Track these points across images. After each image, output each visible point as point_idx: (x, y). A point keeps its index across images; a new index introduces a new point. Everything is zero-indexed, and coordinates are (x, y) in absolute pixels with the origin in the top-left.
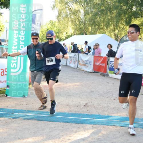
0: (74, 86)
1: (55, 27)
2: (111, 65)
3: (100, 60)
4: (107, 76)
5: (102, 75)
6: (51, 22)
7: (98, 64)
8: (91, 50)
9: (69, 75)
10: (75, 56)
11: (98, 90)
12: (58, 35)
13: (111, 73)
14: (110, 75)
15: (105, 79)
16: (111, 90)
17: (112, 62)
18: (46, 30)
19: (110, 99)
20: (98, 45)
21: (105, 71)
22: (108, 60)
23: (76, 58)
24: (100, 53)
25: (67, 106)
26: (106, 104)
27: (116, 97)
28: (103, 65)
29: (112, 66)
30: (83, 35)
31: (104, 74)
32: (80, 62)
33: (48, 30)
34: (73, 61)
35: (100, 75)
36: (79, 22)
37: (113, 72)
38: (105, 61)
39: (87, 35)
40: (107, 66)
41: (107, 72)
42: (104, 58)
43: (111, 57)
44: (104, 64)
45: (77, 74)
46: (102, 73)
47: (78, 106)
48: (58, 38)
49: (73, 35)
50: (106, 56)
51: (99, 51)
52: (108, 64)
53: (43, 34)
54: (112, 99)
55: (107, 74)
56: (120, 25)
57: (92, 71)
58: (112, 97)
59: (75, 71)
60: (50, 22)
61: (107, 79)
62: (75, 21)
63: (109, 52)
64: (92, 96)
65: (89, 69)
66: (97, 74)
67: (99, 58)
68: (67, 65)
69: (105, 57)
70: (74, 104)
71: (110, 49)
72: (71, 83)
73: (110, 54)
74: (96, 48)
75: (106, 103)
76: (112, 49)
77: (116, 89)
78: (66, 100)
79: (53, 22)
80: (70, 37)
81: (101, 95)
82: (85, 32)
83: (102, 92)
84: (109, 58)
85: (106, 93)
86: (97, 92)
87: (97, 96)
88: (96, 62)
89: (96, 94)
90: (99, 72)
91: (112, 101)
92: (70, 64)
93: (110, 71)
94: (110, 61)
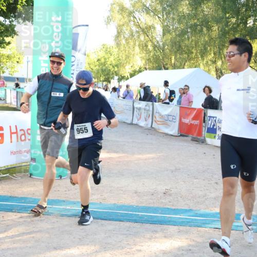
0: (146, 160)
1: (111, 55)
2: (210, 122)
3: (189, 115)
4: (203, 142)
5: (195, 140)
6: (104, 48)
7: (186, 121)
8: (175, 96)
9: (137, 141)
10: (147, 108)
11: (187, 167)
12: (116, 69)
14: (208, 140)
15: (200, 148)
16: (211, 168)
17: (211, 117)
18: (96, 61)
19: (210, 183)
20: (187, 88)
22: (205, 114)
23: (149, 110)
24: (190, 102)
25: (135, 195)
26: (201, 191)
27: (219, 179)
28: (197, 122)
29: (213, 124)
30: (160, 69)
31: (198, 139)
33: (98, 60)
34: (143, 116)
35: (191, 140)
36: (154, 46)
37: (213, 135)
39: (167, 69)
41: (203, 135)
42: (197, 112)
43: (210, 108)
45: (151, 139)
46: (194, 136)
47: (153, 194)
48: (116, 76)
49: (143, 71)
51: (189, 99)
52: (204, 122)
53: (92, 69)
54: (213, 182)
55: (202, 138)
57: (176, 134)
58: (212, 179)
59: (148, 133)
60: (102, 47)
61: (203, 147)
64: (177, 177)
65: (171, 130)
66: (185, 138)
67: (190, 111)
68: (133, 123)
69: (200, 109)
70: (146, 190)
71: (209, 94)
72: (140, 154)
73: (208, 104)
74: (184, 93)
75: (202, 189)
78: (134, 184)
79: (109, 47)
80: (138, 73)
81: (193, 175)
82: (164, 65)
83: (194, 171)
84: (207, 111)
85: (201, 172)
86: (185, 169)
87: (185, 177)
88: (184, 118)
89: (185, 174)
90: (190, 135)
91: (213, 186)
92: (139, 121)
93: (208, 134)
94: (209, 117)
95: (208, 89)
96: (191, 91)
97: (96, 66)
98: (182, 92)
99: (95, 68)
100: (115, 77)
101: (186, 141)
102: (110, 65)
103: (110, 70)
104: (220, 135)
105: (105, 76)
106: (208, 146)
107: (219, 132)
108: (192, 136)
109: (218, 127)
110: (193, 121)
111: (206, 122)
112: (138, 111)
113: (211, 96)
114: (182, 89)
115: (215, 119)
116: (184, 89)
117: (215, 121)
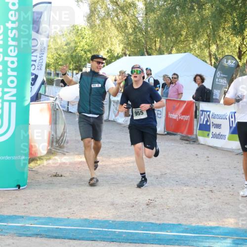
0: (124, 163)
1: (83, 38)
2: (202, 117)
3: (178, 108)
4: (195, 141)
5: (185, 138)
6: (74, 29)
7: (174, 116)
11: (175, 172)
12: (89, 55)
13: (204, 136)
14: (201, 139)
15: (191, 149)
16: (204, 172)
17: (204, 111)
19: (203, 190)
20: (175, 76)
21: (191, 131)
22: (196, 107)
24: (179, 94)
25: (111, 207)
26: (192, 200)
27: (215, 186)
28: (186, 118)
29: (206, 119)
30: (143, 55)
31: (189, 138)
35: (181, 139)
36: (135, 28)
37: (206, 133)
38: (191, 110)
39: (149, 54)
40: (195, 120)
41: (195, 133)
42: (187, 105)
43: (203, 101)
44: (189, 116)
46: (183, 135)
47: (133, 206)
49: (122, 56)
50: (191, 99)
52: (196, 117)
53: (60, 55)
54: (207, 190)
55: (194, 136)
58: (206, 186)
60: (72, 29)
61: (194, 148)
62: (126, 27)
63: (197, 90)
64: (162, 185)
66: (173, 137)
67: (178, 104)
68: (110, 119)
69: (191, 101)
70: (125, 202)
71: (201, 84)
72: (118, 156)
75: (194, 198)
76: (203, 84)
77: (214, 169)
78: (110, 193)
79: (80, 28)
80: (115, 60)
81: (183, 182)
82: (146, 49)
83: (184, 176)
84: (199, 104)
85: (192, 177)
86: (173, 175)
87: (173, 184)
88: (171, 113)
89: (172, 180)
90: (178, 133)
91: (207, 195)
92: (117, 118)
93: (200, 131)
94: (201, 111)
95: (199, 78)
96: (181, 81)
97: (64, 52)
98: (170, 81)
99: (64, 54)
100: (88, 64)
101: (175, 140)
102: (82, 50)
103: (81, 57)
104: (214, 133)
105: (75, 63)
106: (200, 146)
107: (213, 130)
108: (181, 134)
109: (212, 122)
110: (183, 116)
111: (198, 117)
112: (115, 104)
113: (203, 86)
114: (169, 78)
115: (208, 113)
116: (172, 78)
117: (209, 116)
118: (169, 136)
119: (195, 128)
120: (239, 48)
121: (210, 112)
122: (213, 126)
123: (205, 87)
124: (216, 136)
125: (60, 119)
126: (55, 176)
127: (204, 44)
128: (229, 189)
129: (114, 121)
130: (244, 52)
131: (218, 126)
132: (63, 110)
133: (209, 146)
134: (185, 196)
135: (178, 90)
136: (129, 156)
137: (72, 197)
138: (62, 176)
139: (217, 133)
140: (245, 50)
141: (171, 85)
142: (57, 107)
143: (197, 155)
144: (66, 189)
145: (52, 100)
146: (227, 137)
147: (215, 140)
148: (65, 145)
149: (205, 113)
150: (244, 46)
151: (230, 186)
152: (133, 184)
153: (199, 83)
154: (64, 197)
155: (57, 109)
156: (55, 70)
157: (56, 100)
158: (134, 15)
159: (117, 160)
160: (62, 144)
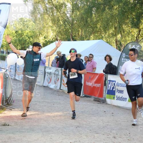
0: (54, 117)
1: (28, 28)
2: (110, 85)
3: (92, 79)
4: (104, 102)
5: (97, 100)
6: (21, 21)
7: (90, 84)
9: (47, 101)
10: (57, 73)
11: (90, 123)
12: (31, 40)
13: (110, 98)
14: (108, 101)
16: (110, 124)
17: (111, 81)
18: (14, 32)
19: (109, 137)
20: (91, 56)
21: (101, 95)
22: (106, 78)
23: (58, 75)
24: (94, 68)
27: (117, 134)
28: (98, 85)
29: (112, 87)
30: (69, 40)
31: (100, 99)
32: (63, 81)
33: (16, 32)
34: (53, 79)
35: (94, 100)
36: (64, 21)
37: (113, 96)
38: (102, 80)
40: (104, 87)
41: (104, 96)
42: (99, 76)
43: (111, 74)
44: (100, 84)
45: (60, 99)
46: (96, 97)
49: (55, 41)
50: (102, 72)
54: (111, 136)
55: (103, 99)
56: (124, 27)
58: (111, 134)
59: (57, 94)
61: (103, 107)
63: (107, 66)
64: (80, 132)
66: (89, 99)
67: (93, 76)
68: (44, 85)
69: (102, 74)
71: (109, 62)
72: (49, 112)
73: (109, 70)
74: (89, 60)
76: (112, 62)
77: (117, 122)
78: (43, 138)
79: (25, 20)
80: (50, 44)
81: (94, 130)
82: (72, 36)
83: (95, 127)
84: (107, 76)
85: (101, 127)
86: (88, 125)
87: (88, 132)
88: (88, 82)
89: (87, 129)
90: (93, 96)
91: (111, 140)
92: (49, 84)
93: (108, 95)
94: (109, 81)
95: (108, 58)
96: (95, 59)
97: (14, 37)
98: (87, 59)
100: (30, 46)
101: (90, 101)
102: (27, 36)
103: (26, 41)
104: (118, 96)
105: (21, 45)
106: (108, 105)
107: (117, 94)
108: (94, 97)
109: (117, 89)
110: (96, 84)
111: (106, 85)
112: (49, 75)
113: (111, 63)
114: (87, 57)
115: (114, 82)
116: (89, 57)
117: (114, 84)
118: (86, 98)
119: (104, 92)
120: (136, 37)
121: (115, 81)
122: (117, 91)
123: (112, 64)
124: (119, 99)
125: (9, 85)
126: (4, 125)
127: (112, 34)
128: (127, 136)
129: (47, 87)
130: (140, 40)
131: (121, 92)
132: (11, 78)
133: (114, 106)
134: (96, 141)
135: (93, 65)
136: (57, 112)
137: (15, 140)
138: (9, 125)
139: (120, 97)
140: (141, 39)
141: (88, 62)
142: (7, 76)
143: (105, 112)
144: (11, 135)
145: (4, 71)
146: (127, 100)
147: (119, 101)
148: (12, 103)
149: (112, 82)
150: (140, 36)
151: (128, 134)
152: (60, 132)
153: (108, 61)
154: (10, 140)
155: (7, 78)
156: (7, 49)
157: (6, 71)
158: (64, 12)
159: (49, 114)
160: (10, 102)
